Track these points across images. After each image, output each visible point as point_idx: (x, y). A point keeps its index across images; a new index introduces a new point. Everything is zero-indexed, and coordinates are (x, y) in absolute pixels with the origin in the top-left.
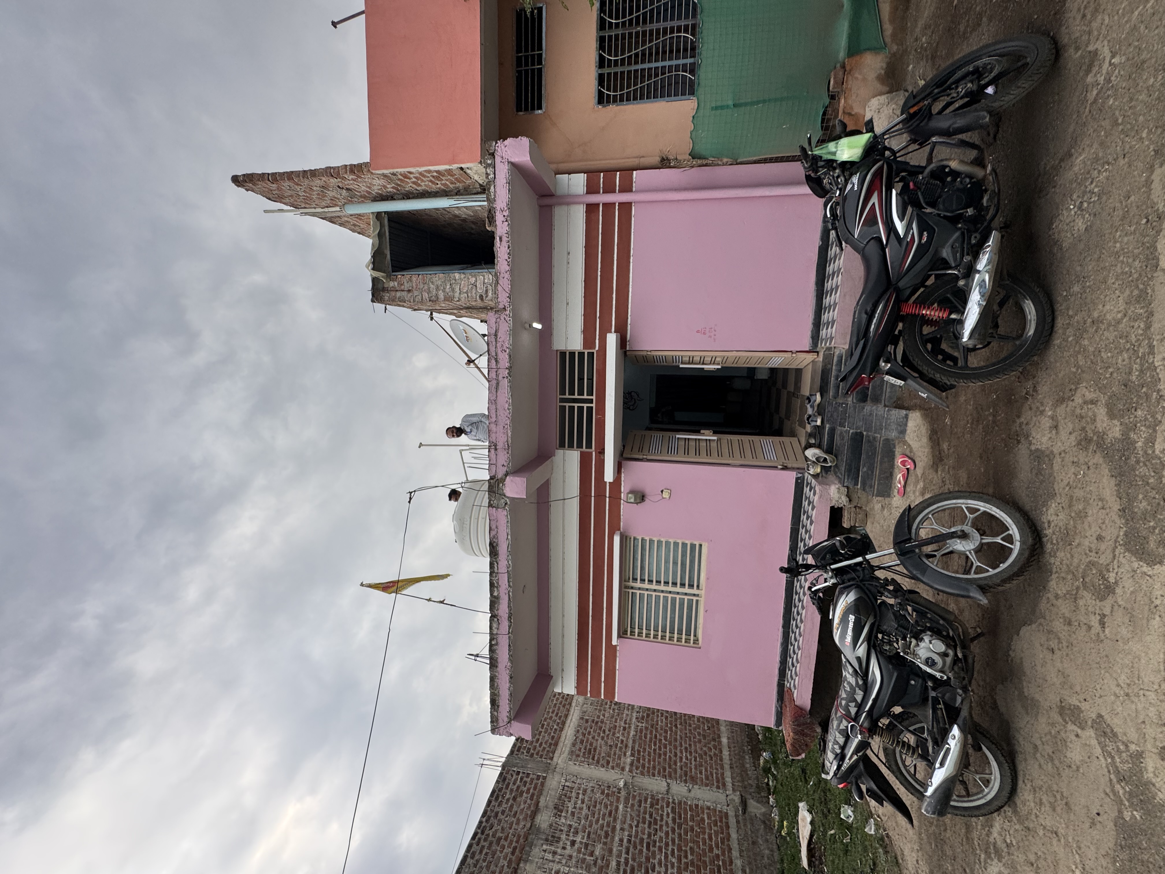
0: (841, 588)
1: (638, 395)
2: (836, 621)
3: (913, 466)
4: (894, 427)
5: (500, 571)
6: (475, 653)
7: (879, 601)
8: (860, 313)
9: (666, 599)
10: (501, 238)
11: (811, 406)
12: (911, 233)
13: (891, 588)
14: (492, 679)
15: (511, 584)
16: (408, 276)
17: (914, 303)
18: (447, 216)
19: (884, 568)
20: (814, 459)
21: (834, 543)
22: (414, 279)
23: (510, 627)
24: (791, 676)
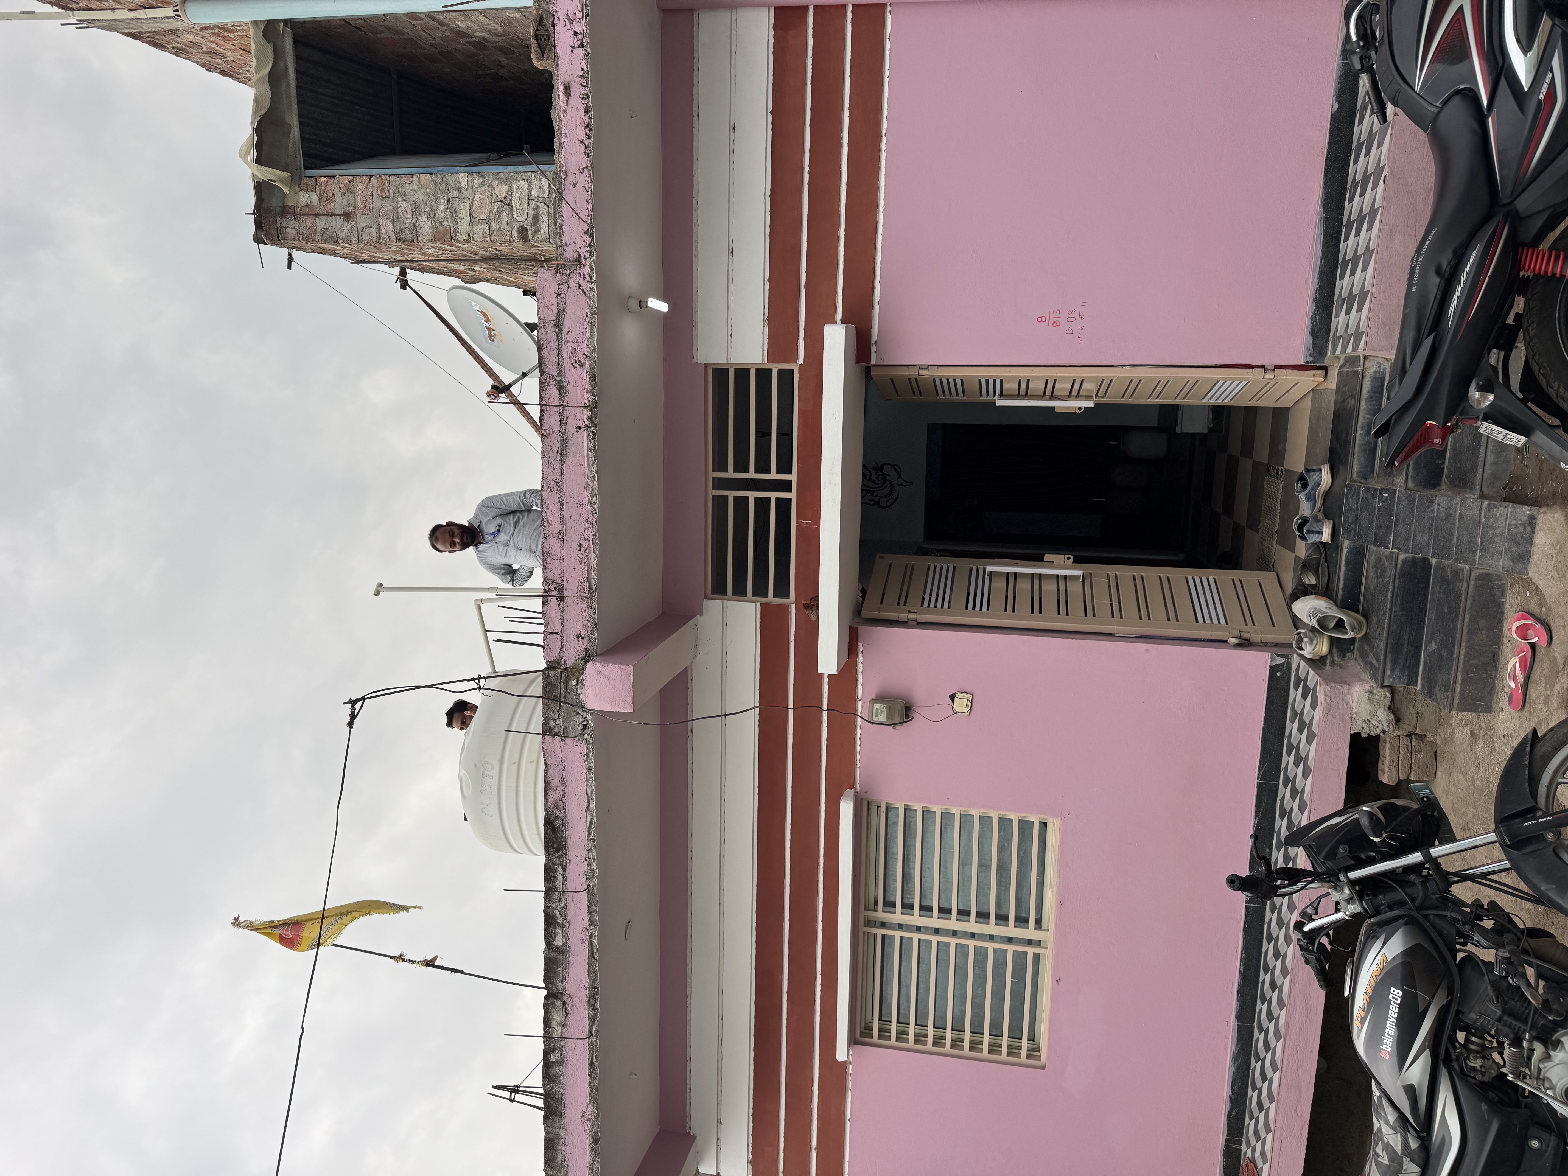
0: (1373, 924)
1: (899, 473)
2: (1360, 1001)
3: (1545, 639)
4: (1501, 545)
5: (570, 886)
6: (511, 1083)
7: (1460, 955)
8: (1423, 275)
9: (962, 950)
10: (567, 89)
11: (1309, 498)
12: (1548, 80)
13: (1488, 924)
14: (551, 1145)
15: (596, 917)
16: (345, 180)
17: (1551, 248)
18: (439, 34)
19: (1472, 878)
20: (1314, 623)
21: (1357, 820)
22: (359, 186)
23: (592, 1020)
24: (1256, 1133)
